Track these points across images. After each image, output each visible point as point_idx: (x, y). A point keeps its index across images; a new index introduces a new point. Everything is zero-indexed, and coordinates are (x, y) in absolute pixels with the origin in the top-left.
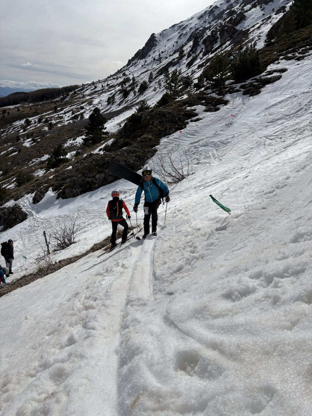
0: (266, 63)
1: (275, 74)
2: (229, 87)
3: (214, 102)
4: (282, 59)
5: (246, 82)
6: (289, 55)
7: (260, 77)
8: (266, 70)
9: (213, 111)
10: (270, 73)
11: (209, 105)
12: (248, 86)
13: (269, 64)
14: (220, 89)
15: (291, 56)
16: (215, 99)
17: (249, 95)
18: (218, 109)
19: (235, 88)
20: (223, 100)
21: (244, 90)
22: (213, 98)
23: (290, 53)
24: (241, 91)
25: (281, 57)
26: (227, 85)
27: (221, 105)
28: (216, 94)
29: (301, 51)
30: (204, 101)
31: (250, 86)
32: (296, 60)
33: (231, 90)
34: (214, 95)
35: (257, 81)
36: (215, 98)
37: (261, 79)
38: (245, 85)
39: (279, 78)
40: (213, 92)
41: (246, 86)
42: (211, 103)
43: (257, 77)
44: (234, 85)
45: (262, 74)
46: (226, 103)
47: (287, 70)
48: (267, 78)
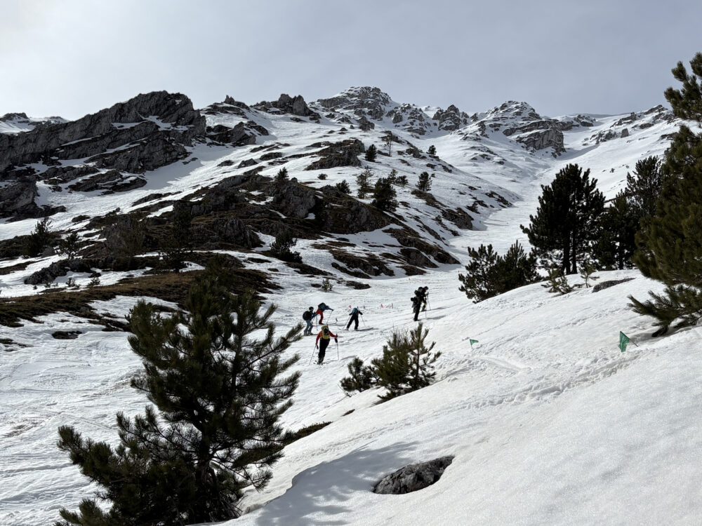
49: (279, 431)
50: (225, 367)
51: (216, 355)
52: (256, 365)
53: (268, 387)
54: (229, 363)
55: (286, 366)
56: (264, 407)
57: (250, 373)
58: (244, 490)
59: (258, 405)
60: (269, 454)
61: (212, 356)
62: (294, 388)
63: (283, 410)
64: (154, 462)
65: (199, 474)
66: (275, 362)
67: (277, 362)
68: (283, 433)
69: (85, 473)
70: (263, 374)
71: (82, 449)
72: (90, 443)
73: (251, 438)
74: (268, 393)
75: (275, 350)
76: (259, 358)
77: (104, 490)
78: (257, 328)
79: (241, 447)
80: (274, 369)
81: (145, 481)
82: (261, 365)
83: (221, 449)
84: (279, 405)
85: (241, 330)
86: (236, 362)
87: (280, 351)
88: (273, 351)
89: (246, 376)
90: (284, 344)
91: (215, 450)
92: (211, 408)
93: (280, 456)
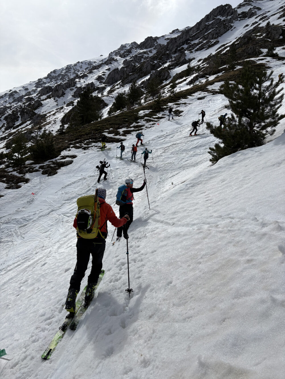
0: (59, 149)
1: (68, 159)
2: (30, 167)
3: (15, 180)
4: (72, 147)
5: (44, 163)
6: (78, 145)
7: (56, 160)
8: (60, 154)
9: (14, 189)
10: (64, 157)
11: (10, 183)
12: (46, 167)
13: (63, 150)
14: (21, 168)
15: (79, 146)
16: (16, 178)
17: (47, 175)
18: (20, 187)
19: (35, 168)
20: (24, 178)
21: (42, 170)
22: (14, 177)
23: (78, 143)
24: (40, 171)
25: (72, 146)
26: (27, 165)
27: (22, 183)
28: (17, 172)
29: (86, 143)
30: (5, 179)
31: (48, 167)
32: (82, 149)
33: (31, 170)
34: (15, 173)
35: (54, 163)
36: (16, 176)
37: (56, 162)
38: (43, 166)
39: (71, 162)
40: (14, 170)
41: (45, 167)
42: (12, 181)
43: (54, 160)
44: (34, 166)
45: (57, 158)
46: (27, 181)
47: (77, 157)
48: (62, 161)
49: (278, 115)
50: (256, 97)
51: (252, 93)
52: (267, 94)
53: (272, 101)
54: (257, 95)
55: (279, 92)
56: (271, 108)
57: (265, 97)
58: (266, 136)
59: (269, 108)
60: (275, 124)
61: (251, 94)
62: (282, 99)
63: (278, 108)
64: (235, 131)
65: (250, 133)
66: (274, 92)
67: (275, 91)
68: (280, 115)
69: (215, 136)
70: (270, 97)
71: (213, 129)
72: (215, 127)
73: (267, 119)
74: (272, 103)
75: (274, 87)
76: (268, 91)
77: (221, 141)
78: (266, 81)
79: (264, 122)
80: (274, 94)
81: (233, 137)
82: (269, 94)
83: (257, 124)
84: (277, 107)
85: (260, 83)
86: (260, 94)
87: (276, 88)
88: (273, 88)
89: (264, 99)
90: (277, 85)
91: (255, 125)
92: (252, 111)
93: (278, 123)
